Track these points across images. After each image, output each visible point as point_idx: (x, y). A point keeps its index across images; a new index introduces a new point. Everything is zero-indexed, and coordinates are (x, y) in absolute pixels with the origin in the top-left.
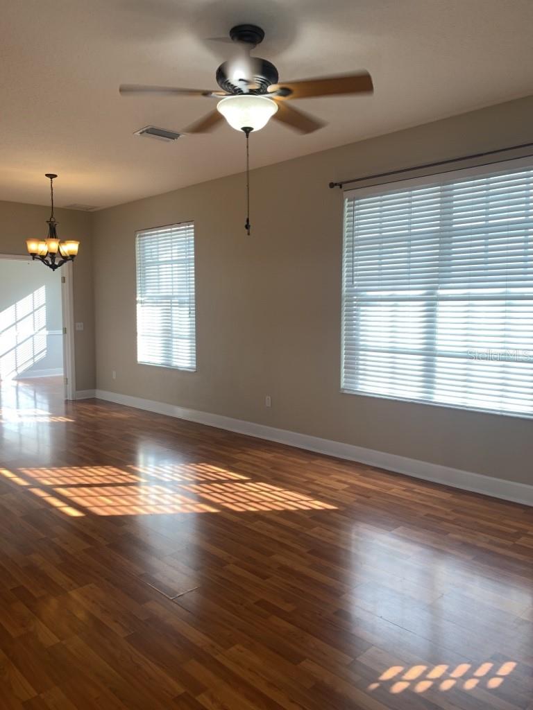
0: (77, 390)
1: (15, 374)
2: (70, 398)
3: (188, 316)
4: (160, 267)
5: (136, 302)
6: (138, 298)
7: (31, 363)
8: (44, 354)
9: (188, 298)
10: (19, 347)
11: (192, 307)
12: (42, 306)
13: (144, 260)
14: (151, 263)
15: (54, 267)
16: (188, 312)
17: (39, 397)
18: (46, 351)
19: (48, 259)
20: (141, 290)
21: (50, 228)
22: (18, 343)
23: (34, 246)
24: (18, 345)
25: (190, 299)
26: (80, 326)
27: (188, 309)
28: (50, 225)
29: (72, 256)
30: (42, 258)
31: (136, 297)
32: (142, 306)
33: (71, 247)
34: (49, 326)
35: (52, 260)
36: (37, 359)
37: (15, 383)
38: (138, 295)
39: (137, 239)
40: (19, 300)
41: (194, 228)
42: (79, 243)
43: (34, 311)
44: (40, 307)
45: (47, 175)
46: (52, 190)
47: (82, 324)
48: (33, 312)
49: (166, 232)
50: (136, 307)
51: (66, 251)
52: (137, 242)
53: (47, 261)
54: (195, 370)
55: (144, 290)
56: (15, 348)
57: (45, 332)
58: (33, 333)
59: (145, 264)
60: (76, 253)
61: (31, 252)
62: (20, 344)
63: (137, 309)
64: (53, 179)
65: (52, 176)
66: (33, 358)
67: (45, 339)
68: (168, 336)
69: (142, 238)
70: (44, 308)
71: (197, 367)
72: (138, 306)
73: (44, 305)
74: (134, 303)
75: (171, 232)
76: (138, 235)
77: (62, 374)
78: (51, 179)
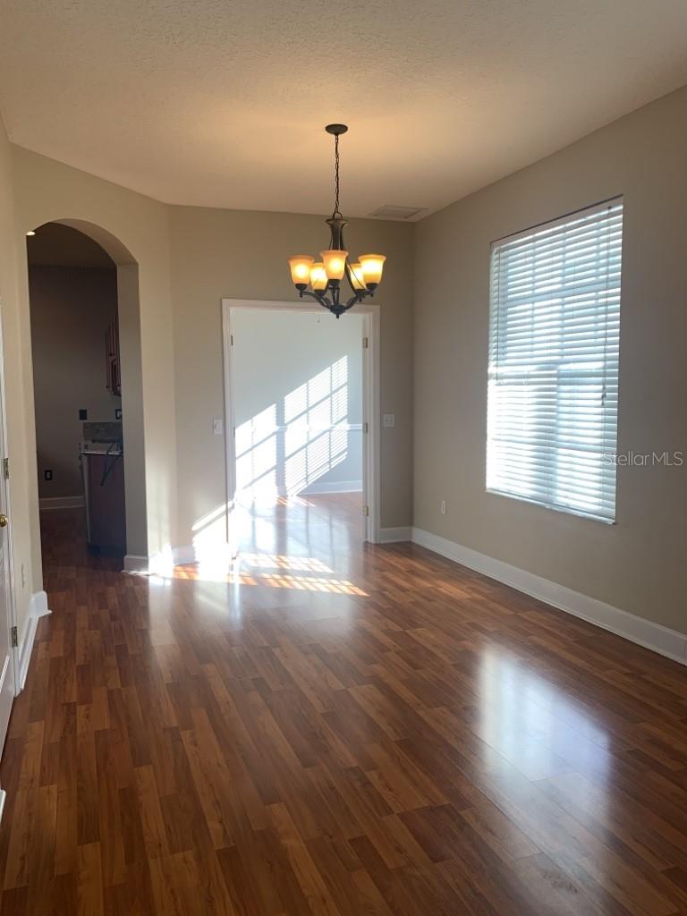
0: (383, 526)
1: (303, 486)
2: (372, 540)
3: (600, 402)
4: (537, 304)
6: (492, 370)
7: (326, 470)
8: (343, 457)
9: (601, 364)
10: (311, 445)
11: (611, 383)
12: (342, 386)
13: (504, 296)
14: (517, 299)
15: (338, 310)
16: (600, 395)
17: (335, 523)
18: (346, 453)
19: (329, 295)
20: (497, 353)
21: (333, 233)
22: (310, 439)
23: (301, 271)
24: (310, 442)
25: (605, 368)
26: (390, 420)
27: (601, 387)
28: (332, 226)
29: (371, 286)
30: (319, 295)
31: (486, 367)
32: (498, 385)
33: (370, 268)
34: (350, 418)
35: (335, 297)
36: (334, 464)
37: (303, 502)
38: (492, 363)
39: (495, 256)
40: (311, 377)
41: (624, 212)
42: (384, 258)
43: (333, 393)
44: (340, 388)
45: (330, 128)
46: (337, 157)
47: (393, 415)
48: (330, 396)
50: (487, 386)
51: (361, 279)
52: (494, 263)
53: (326, 300)
54: (614, 521)
55: (501, 355)
56: (305, 446)
57: (345, 426)
58: (327, 426)
59: (506, 303)
60: (378, 281)
61: (296, 282)
62: (312, 441)
63: (489, 390)
64: (339, 136)
65: (337, 130)
66: (329, 462)
67: (345, 435)
68: (547, 443)
69: (502, 255)
70: (345, 388)
71: (617, 513)
72: (491, 383)
73: (345, 385)
74: (484, 378)
75: (563, 231)
76: (495, 251)
77: (361, 490)
78: (337, 134)
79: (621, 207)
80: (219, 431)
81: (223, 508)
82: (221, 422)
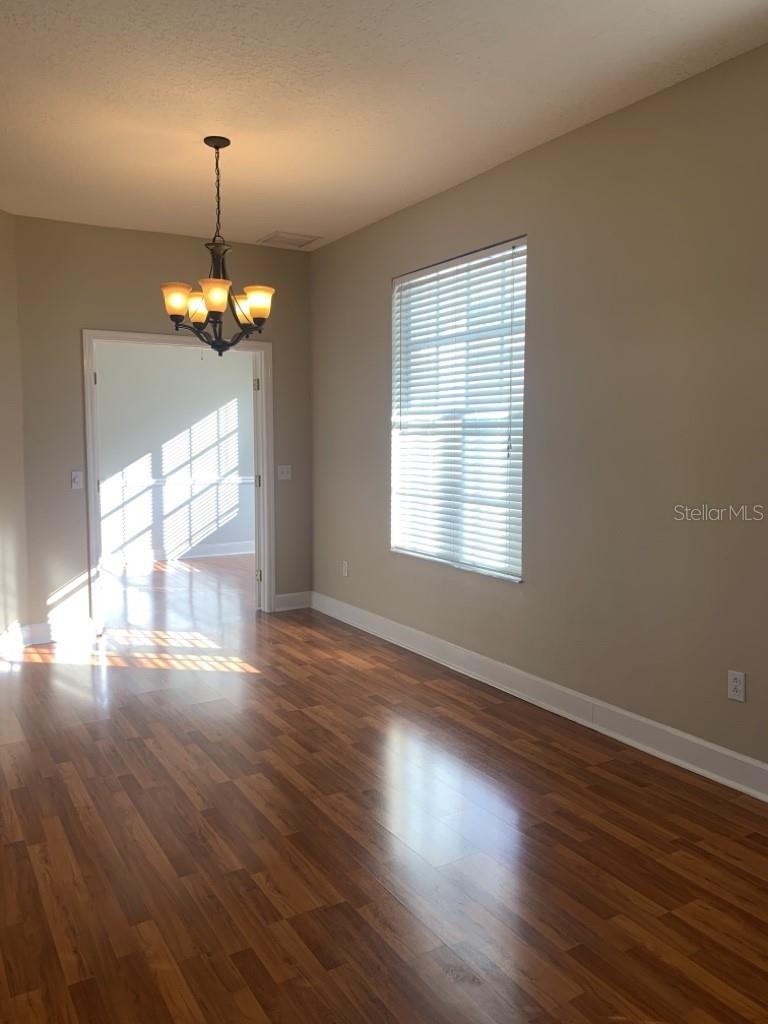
0: (278, 591)
1: (185, 548)
2: (265, 608)
3: (506, 454)
4: (442, 349)
5: (388, 426)
6: (395, 418)
7: (213, 528)
8: (234, 514)
9: (506, 414)
10: (195, 501)
11: (516, 434)
12: (232, 434)
13: (407, 339)
14: (421, 342)
15: (220, 346)
16: (505, 446)
17: (224, 590)
18: (237, 510)
19: (209, 329)
20: (400, 400)
21: (214, 259)
22: (194, 494)
23: (177, 300)
24: (193, 498)
25: (510, 417)
26: (286, 473)
27: (506, 438)
28: (213, 252)
29: (259, 321)
30: (198, 328)
31: (390, 414)
32: (403, 434)
33: (257, 301)
34: (241, 469)
35: (217, 332)
36: (223, 522)
37: (185, 567)
38: (395, 411)
39: (396, 295)
40: (193, 424)
41: (528, 252)
42: (273, 290)
43: (220, 440)
44: (228, 435)
45: (209, 141)
46: (218, 174)
47: (290, 467)
48: (217, 444)
49: (458, 272)
50: (390, 435)
51: (247, 312)
52: (396, 302)
53: (207, 334)
54: (520, 579)
55: (405, 402)
56: (188, 502)
57: (236, 478)
58: (214, 478)
59: (410, 346)
60: (266, 315)
61: (170, 312)
62: (196, 496)
63: (393, 439)
64: (220, 150)
65: (217, 142)
66: (217, 520)
67: (236, 489)
68: (452, 498)
69: (404, 293)
70: (235, 436)
71: (523, 571)
72: (395, 433)
73: (235, 431)
75: (467, 270)
76: (397, 288)
77: (254, 552)
78: (217, 148)
79: (525, 248)
80: (79, 485)
81: (85, 576)
82: (81, 475)
